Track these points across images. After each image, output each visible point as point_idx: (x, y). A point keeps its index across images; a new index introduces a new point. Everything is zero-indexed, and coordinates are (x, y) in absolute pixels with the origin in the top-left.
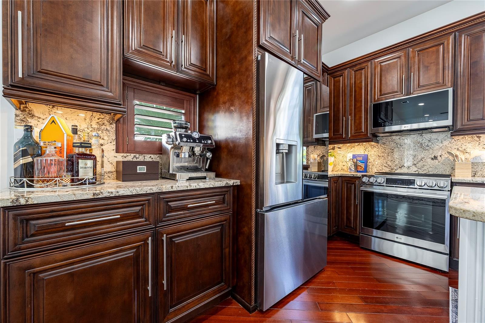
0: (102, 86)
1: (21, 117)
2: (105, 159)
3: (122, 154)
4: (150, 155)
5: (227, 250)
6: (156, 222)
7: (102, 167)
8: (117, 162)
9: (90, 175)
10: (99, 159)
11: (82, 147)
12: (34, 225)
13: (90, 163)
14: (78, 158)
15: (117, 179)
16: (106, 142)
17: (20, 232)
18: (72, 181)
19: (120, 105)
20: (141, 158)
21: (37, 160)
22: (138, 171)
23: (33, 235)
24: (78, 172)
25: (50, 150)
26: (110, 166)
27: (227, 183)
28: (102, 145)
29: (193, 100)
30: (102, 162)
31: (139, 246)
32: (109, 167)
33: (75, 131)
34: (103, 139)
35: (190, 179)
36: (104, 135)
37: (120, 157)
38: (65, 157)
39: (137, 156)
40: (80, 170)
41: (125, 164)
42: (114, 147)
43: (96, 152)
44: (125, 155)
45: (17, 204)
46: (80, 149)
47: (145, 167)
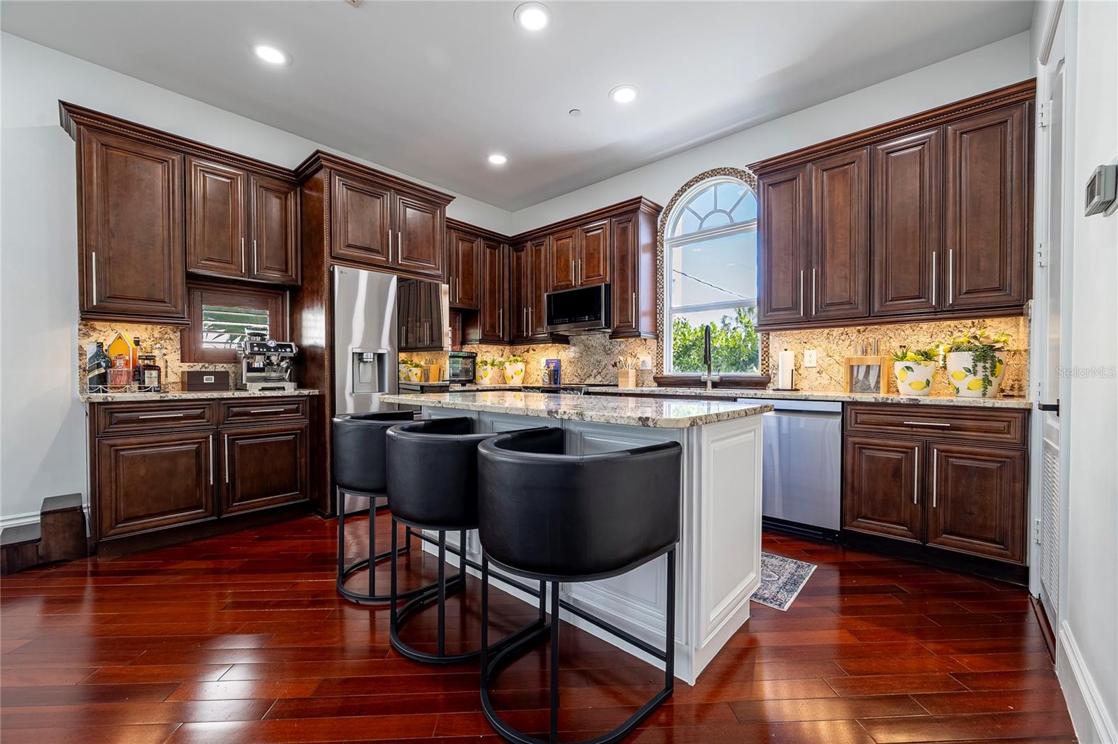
0: (165, 302)
1: (84, 331)
2: (169, 369)
3: (188, 364)
4: (222, 365)
5: (303, 460)
6: (218, 424)
7: (166, 376)
8: (182, 372)
9: (156, 384)
10: (163, 370)
11: (147, 359)
12: (117, 417)
13: (155, 373)
14: (145, 369)
15: (182, 390)
16: (169, 351)
17: (108, 420)
18: (140, 388)
19: (184, 318)
20: (211, 368)
21: (110, 371)
22: (205, 381)
23: (115, 424)
24: (144, 381)
25: (120, 363)
26: (175, 376)
27: (300, 393)
28: (165, 355)
29: (280, 298)
30: (166, 372)
31: (201, 442)
32: (173, 378)
33: (137, 343)
34: (166, 348)
35: (263, 389)
36: (168, 344)
37: (186, 367)
38: (131, 368)
39: (207, 365)
40: (146, 379)
41: (190, 374)
42: (179, 357)
43: (160, 363)
44: (192, 364)
45: (106, 401)
46: (146, 361)
47: (213, 377)
